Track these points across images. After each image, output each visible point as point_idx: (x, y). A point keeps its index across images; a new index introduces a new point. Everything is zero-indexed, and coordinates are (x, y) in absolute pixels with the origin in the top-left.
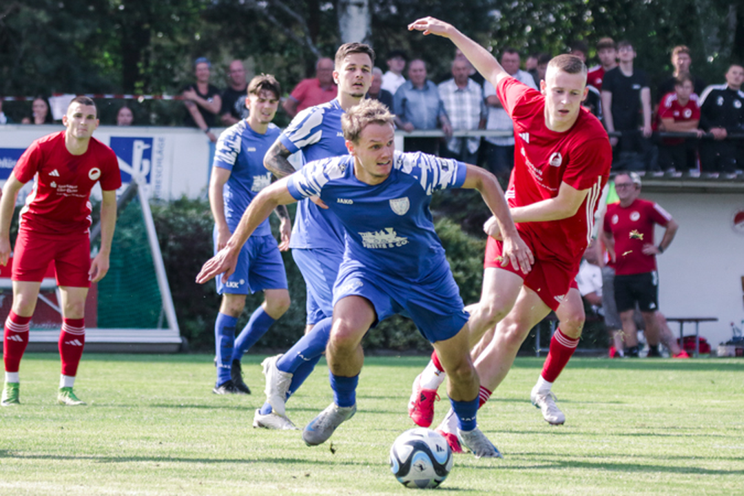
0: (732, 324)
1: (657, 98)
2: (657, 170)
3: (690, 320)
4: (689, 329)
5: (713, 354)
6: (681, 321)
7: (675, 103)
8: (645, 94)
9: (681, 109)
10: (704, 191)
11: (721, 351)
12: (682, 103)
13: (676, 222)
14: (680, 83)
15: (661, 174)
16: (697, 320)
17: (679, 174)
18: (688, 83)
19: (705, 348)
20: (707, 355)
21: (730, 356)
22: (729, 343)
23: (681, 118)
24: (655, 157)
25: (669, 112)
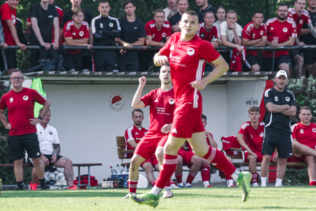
0: (111, 167)
1: (62, 25)
2: (63, 71)
3: (84, 165)
4: (84, 171)
5: (100, 187)
6: (79, 166)
7: (72, 27)
8: (56, 20)
9: (78, 32)
10: (93, 83)
11: (105, 184)
12: (78, 27)
13: (49, 102)
14: (76, 14)
15: (65, 73)
16: (89, 165)
17: (77, 73)
18: (81, 13)
19: (94, 183)
20: (96, 187)
21: (110, 188)
22: (109, 179)
23: (78, 37)
24: (61, 62)
25: (69, 34)
